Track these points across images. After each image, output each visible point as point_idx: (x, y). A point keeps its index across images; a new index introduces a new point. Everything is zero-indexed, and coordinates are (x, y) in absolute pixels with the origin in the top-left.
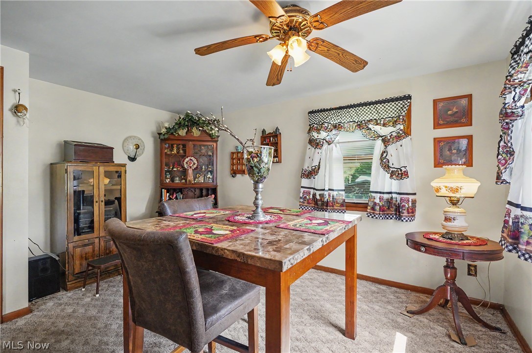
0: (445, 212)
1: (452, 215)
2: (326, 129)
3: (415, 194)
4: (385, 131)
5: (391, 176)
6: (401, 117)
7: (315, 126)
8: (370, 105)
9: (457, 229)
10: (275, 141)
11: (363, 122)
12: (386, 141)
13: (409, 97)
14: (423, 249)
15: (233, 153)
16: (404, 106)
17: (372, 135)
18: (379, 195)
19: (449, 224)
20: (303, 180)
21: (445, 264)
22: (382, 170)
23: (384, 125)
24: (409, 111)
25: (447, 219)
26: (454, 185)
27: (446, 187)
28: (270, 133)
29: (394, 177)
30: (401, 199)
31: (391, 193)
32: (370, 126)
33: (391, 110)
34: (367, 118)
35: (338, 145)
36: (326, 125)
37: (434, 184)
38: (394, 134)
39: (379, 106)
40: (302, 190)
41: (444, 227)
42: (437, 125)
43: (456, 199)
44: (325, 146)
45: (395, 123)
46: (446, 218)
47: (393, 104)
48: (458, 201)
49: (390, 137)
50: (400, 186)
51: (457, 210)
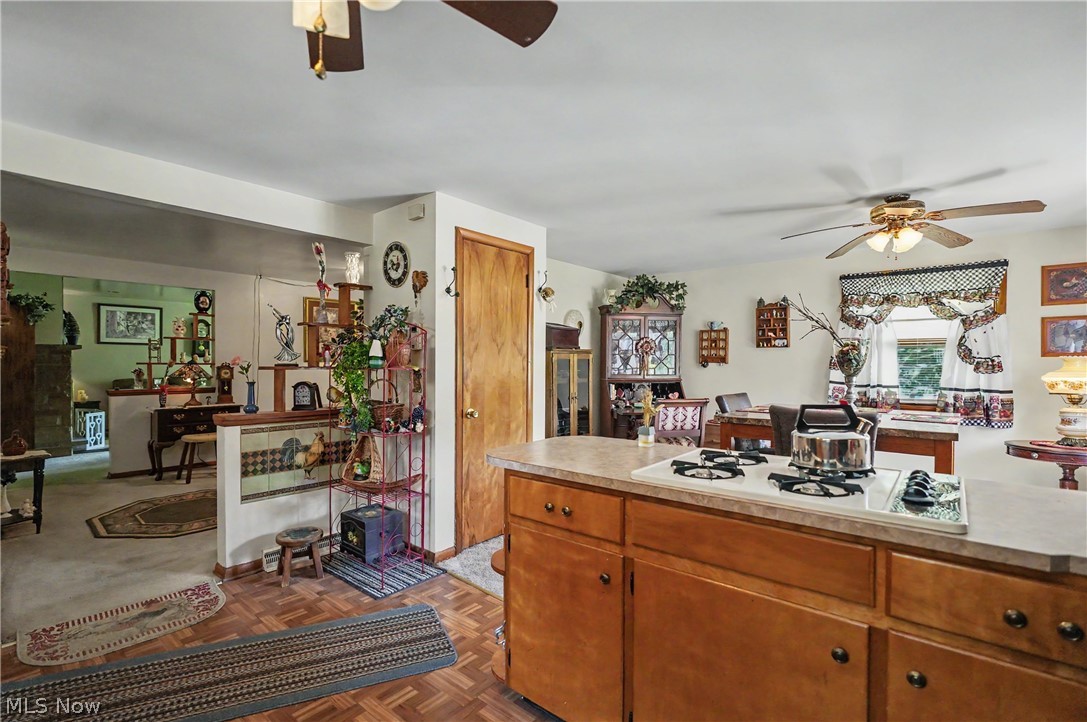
0: (1061, 413)
1: (1072, 417)
2: (872, 303)
3: (1011, 392)
4: (966, 308)
5: (976, 369)
6: (994, 290)
7: (856, 297)
8: (943, 271)
9: (1077, 433)
10: (781, 315)
11: (933, 295)
12: (967, 323)
13: (1006, 263)
14: (1035, 455)
15: (702, 332)
16: (997, 274)
17: (946, 312)
18: (953, 393)
19: (1068, 427)
20: (833, 372)
21: (1062, 476)
22: (959, 360)
23: (966, 299)
24: (1005, 280)
25: (1065, 422)
26: (1075, 380)
27: (1065, 382)
28: (770, 304)
29: (981, 369)
30: (991, 399)
31: (978, 390)
32: (944, 301)
33: (978, 279)
34: (939, 289)
35: (889, 324)
36: (872, 296)
37: (1048, 378)
38: (981, 314)
39: (958, 273)
40: (832, 386)
41: (1060, 431)
42: (1046, 300)
43: (1076, 397)
44: (870, 324)
45: (984, 297)
46: (1063, 420)
47: (980, 271)
48: (1081, 399)
49: (974, 317)
50: (989, 381)
51: (1079, 410)
